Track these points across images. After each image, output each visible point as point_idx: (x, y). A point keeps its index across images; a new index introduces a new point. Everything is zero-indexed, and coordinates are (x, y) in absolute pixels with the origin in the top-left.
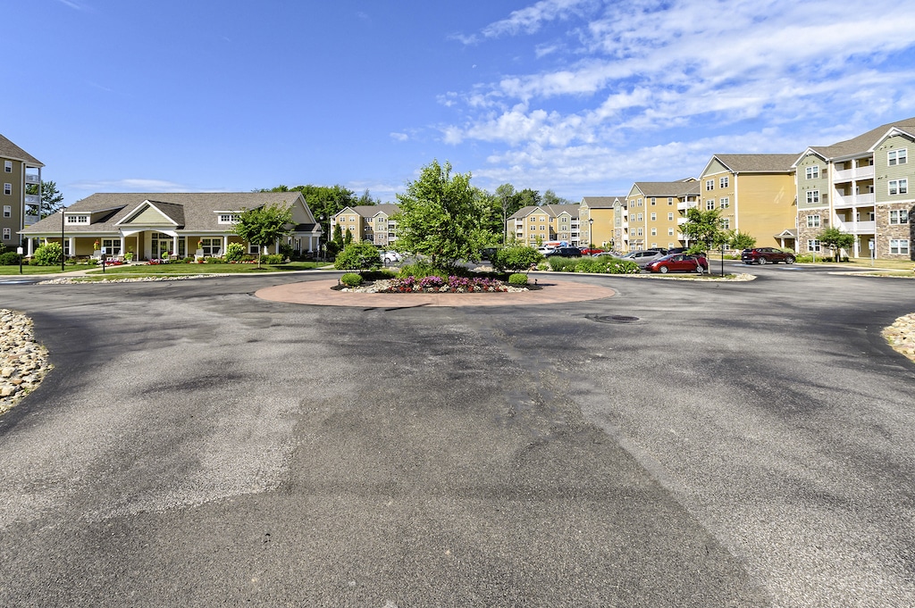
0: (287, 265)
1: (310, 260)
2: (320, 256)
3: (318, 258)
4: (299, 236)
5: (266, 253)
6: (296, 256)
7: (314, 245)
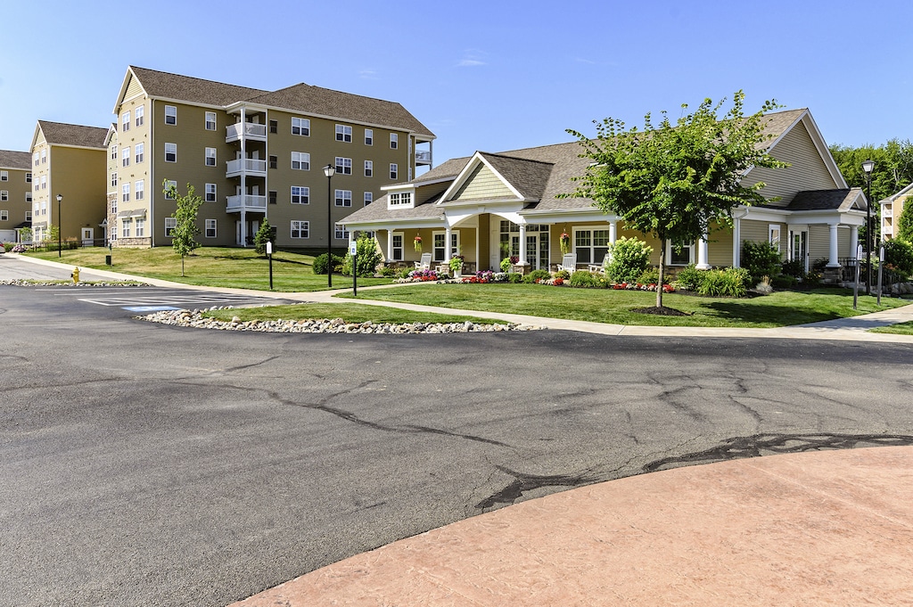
0: (756, 301)
1: (834, 288)
2: (864, 278)
3: (858, 285)
4: (802, 222)
5: (702, 265)
6: (792, 276)
7: (846, 246)
